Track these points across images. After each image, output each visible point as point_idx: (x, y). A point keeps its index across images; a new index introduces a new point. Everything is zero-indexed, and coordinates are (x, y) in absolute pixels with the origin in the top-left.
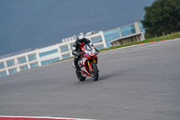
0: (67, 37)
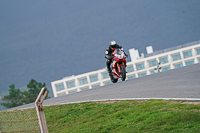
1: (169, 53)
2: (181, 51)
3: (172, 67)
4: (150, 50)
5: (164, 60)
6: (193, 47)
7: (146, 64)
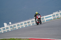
0: (55, 12)
1: (16, 24)
2: (20, 23)
3: (17, 28)
4: (10, 23)
5: (15, 26)
6: (23, 22)
7: (9, 27)
